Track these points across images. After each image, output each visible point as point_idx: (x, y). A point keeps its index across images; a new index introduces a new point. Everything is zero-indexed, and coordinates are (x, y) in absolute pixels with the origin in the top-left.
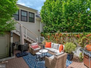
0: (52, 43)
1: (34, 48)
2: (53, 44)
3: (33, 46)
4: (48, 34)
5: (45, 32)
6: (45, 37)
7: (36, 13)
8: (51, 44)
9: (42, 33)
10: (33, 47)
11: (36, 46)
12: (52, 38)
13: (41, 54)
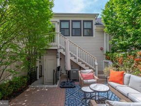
0: (127, 75)
1: (85, 78)
2: (129, 77)
3: (84, 74)
4: (120, 55)
5: (114, 50)
6: (112, 61)
7: (96, 19)
8: (123, 75)
9: (109, 53)
10: (84, 76)
11: (90, 76)
12: (129, 63)
13: (92, 91)
